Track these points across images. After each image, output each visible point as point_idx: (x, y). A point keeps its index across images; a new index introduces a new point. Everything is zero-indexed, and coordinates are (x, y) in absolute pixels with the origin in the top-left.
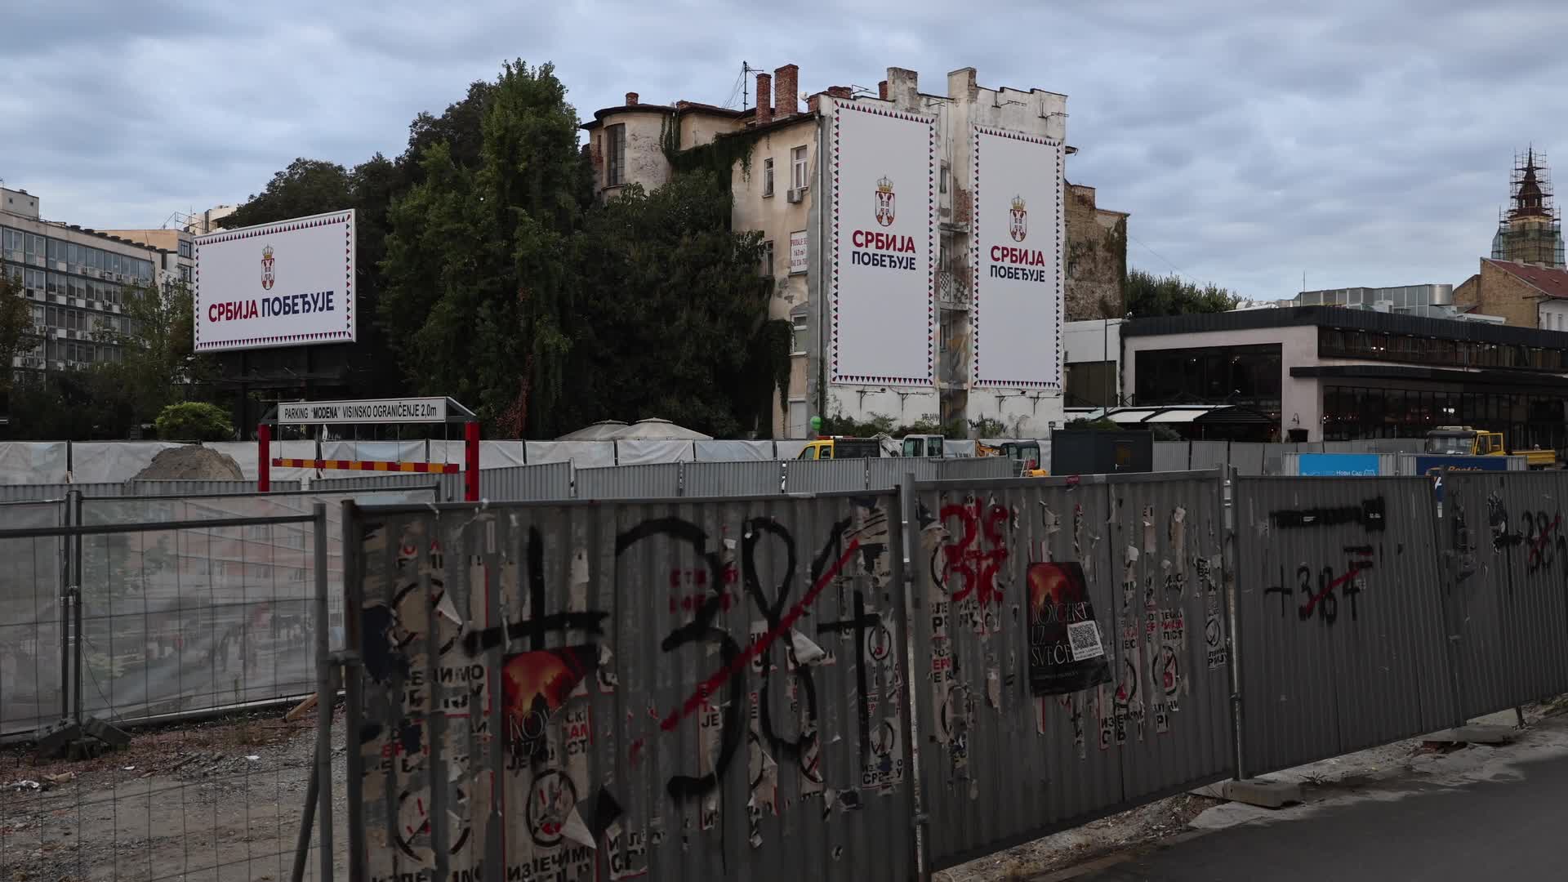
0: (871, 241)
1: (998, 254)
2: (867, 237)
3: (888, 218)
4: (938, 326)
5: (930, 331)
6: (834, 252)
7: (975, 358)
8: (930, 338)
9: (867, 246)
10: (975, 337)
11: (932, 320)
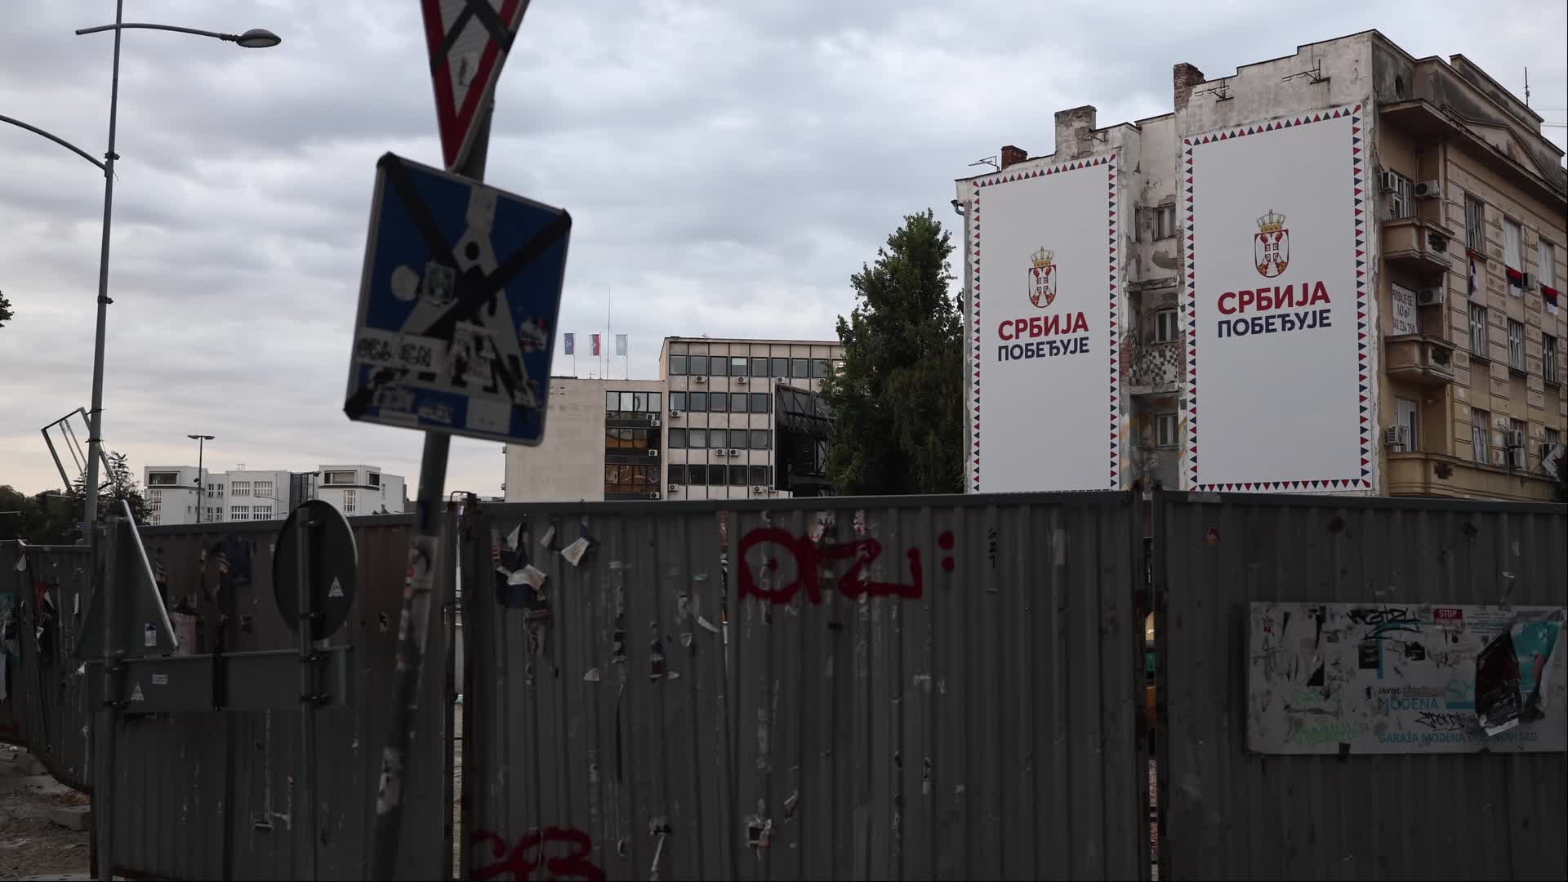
0: (1024, 330)
1: (1229, 303)
2: (1017, 326)
3: (1047, 297)
4: (1126, 419)
5: (1113, 427)
6: (975, 352)
7: (1192, 455)
8: (1113, 436)
9: (1017, 337)
10: (1191, 425)
11: (1116, 412)
